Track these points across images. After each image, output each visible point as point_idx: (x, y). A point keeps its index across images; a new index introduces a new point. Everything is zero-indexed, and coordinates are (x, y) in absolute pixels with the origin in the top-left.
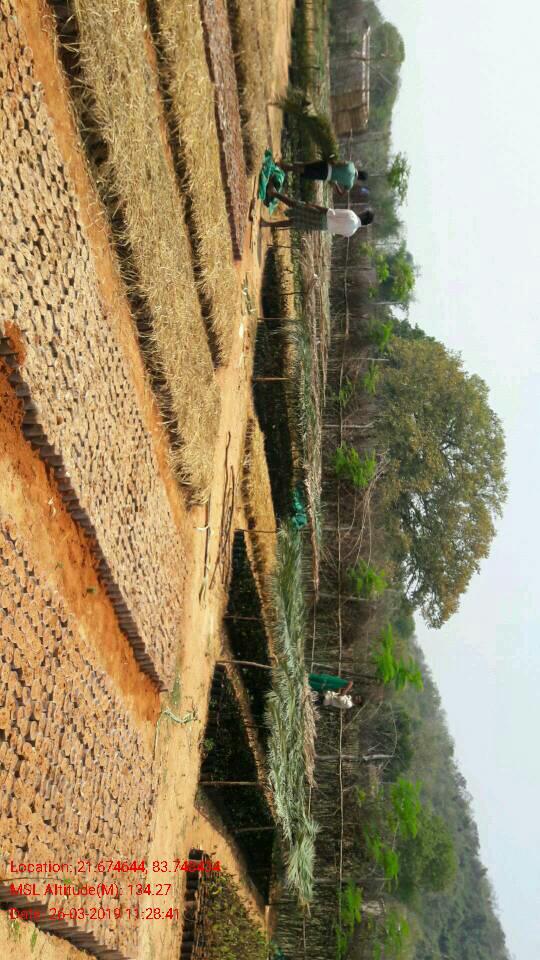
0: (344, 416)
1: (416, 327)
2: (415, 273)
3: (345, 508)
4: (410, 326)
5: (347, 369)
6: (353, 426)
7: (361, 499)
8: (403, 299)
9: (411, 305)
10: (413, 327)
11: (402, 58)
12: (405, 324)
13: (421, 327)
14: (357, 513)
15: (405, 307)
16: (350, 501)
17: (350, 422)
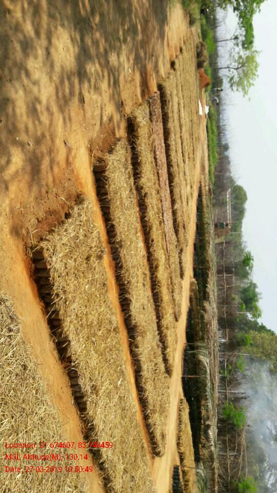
0: (228, 386)
1: (262, 324)
3: (231, 441)
4: (258, 324)
5: (228, 360)
6: (233, 391)
7: (239, 436)
11: (246, 199)
12: (256, 323)
14: (238, 444)
16: (233, 437)
17: (232, 389)
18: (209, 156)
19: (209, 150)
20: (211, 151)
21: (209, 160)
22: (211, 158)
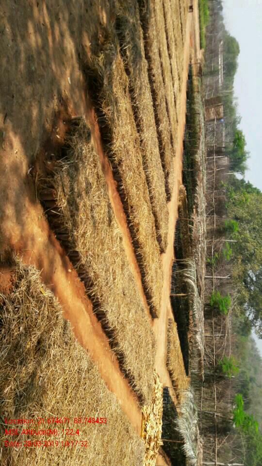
0: (215, 272)
1: (248, 182)
2: (247, 155)
3: (216, 324)
4: (245, 182)
5: (215, 246)
6: (219, 277)
7: (224, 319)
8: (242, 170)
9: (246, 171)
10: (247, 182)
11: (239, 52)
12: (243, 181)
13: (251, 183)
14: (223, 327)
15: (243, 173)
16: (219, 320)
17: (218, 274)
18: (200, 17)
19: (200, 10)
20: (202, 10)
21: (200, 22)
22: (202, 18)
